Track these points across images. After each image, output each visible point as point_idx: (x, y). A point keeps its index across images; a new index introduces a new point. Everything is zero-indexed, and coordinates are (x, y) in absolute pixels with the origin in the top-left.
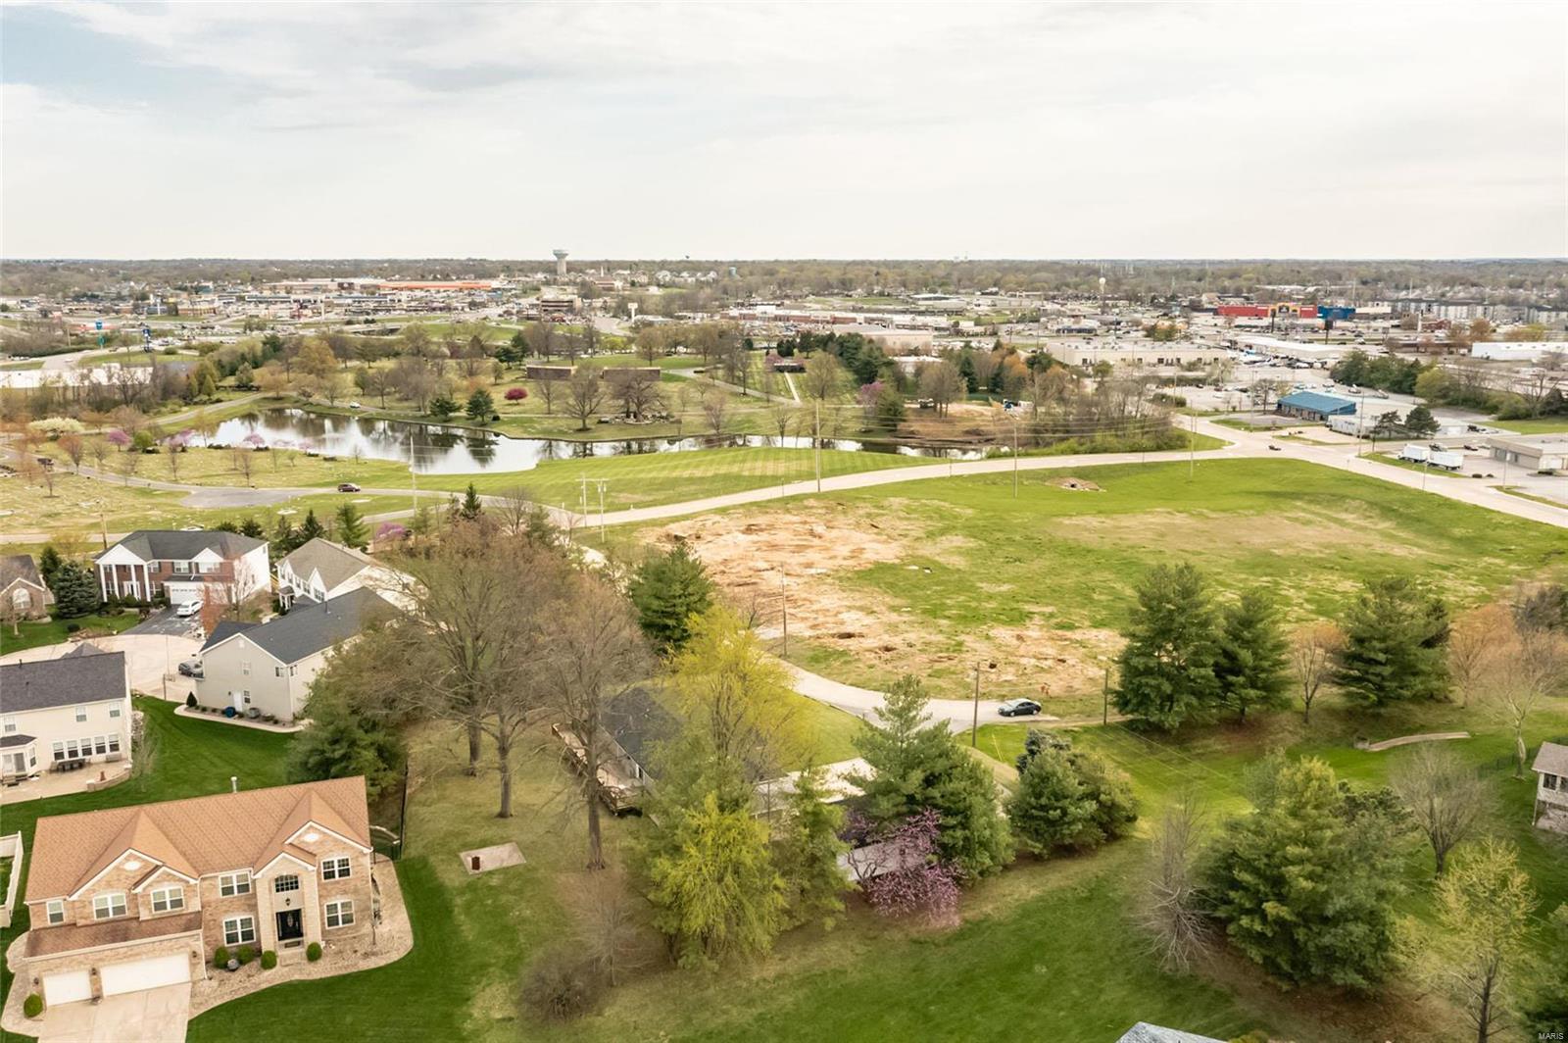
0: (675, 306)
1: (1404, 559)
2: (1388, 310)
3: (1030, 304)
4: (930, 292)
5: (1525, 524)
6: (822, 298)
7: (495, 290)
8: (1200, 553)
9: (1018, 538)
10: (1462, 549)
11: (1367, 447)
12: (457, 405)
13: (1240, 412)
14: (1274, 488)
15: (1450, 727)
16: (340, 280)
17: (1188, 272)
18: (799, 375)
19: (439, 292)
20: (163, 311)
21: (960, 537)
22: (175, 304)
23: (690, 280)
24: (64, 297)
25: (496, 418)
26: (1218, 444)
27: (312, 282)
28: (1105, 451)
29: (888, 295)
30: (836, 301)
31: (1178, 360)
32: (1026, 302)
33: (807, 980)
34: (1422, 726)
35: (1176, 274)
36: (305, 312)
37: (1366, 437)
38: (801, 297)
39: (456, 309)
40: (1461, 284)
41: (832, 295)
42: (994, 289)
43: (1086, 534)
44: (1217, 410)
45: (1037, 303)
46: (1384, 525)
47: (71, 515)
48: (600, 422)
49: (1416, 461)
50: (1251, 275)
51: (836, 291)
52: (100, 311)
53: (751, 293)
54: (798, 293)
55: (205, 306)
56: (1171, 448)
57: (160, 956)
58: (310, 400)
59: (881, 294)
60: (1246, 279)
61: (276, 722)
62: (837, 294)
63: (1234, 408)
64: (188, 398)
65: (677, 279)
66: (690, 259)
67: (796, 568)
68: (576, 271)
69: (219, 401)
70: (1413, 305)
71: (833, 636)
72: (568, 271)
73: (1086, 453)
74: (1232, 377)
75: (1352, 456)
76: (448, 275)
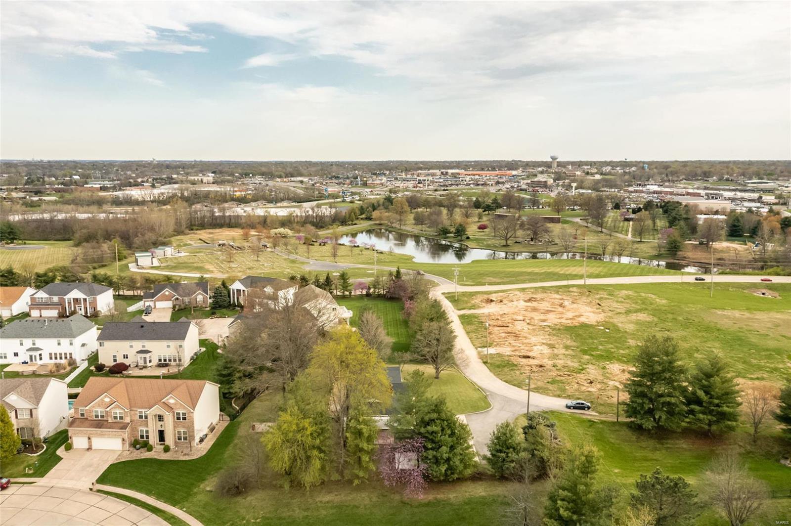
4: (759, 179)
6: (690, 182)
7: (513, 176)
12: (450, 230)
16: (442, 170)
19: (486, 176)
20: (361, 184)
22: (366, 181)
23: (620, 171)
24: (327, 177)
25: (468, 238)
27: (431, 171)
29: (731, 180)
30: (697, 183)
33: (339, 507)
36: (419, 185)
39: (489, 185)
41: (697, 180)
47: (257, 269)
48: (516, 242)
51: (700, 178)
52: (337, 184)
53: (649, 178)
54: (675, 179)
55: (378, 182)
57: (112, 437)
58: (393, 225)
59: (727, 180)
62: (700, 180)
64: (344, 222)
65: (613, 171)
66: (627, 160)
68: (562, 166)
69: (355, 224)
71: (520, 356)
72: (558, 166)
76: (494, 168)
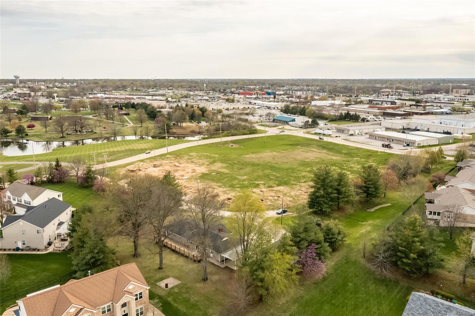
0: (69, 94)
1: (336, 160)
2: (283, 93)
3: (185, 93)
4: (152, 89)
5: (358, 149)
8: (288, 163)
9: (236, 162)
10: (347, 156)
11: (305, 130)
12: (10, 131)
13: (263, 122)
14: (290, 143)
15: (386, 203)
17: (224, 83)
18: (128, 116)
21: (220, 163)
23: (68, 86)
25: (27, 135)
26: (265, 132)
28: (236, 135)
29: (139, 90)
30: (122, 92)
31: (238, 108)
32: (183, 92)
34: (379, 203)
35: (220, 83)
37: (301, 128)
38: (110, 91)
40: (295, 85)
41: (120, 90)
42: (171, 88)
43: (254, 160)
44: (257, 122)
45: (186, 92)
46: (324, 151)
48: (68, 134)
49: (319, 133)
50: (241, 83)
54: (108, 89)
56: (254, 133)
59: (137, 90)
60: (240, 84)
61: (38, 250)
62: (122, 90)
63: (262, 121)
65: (63, 85)
67: (179, 177)
68: (23, 82)
70: (288, 91)
72: (20, 82)
73: (230, 136)
74: (256, 112)
75: (302, 133)
